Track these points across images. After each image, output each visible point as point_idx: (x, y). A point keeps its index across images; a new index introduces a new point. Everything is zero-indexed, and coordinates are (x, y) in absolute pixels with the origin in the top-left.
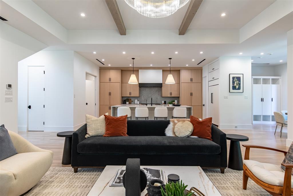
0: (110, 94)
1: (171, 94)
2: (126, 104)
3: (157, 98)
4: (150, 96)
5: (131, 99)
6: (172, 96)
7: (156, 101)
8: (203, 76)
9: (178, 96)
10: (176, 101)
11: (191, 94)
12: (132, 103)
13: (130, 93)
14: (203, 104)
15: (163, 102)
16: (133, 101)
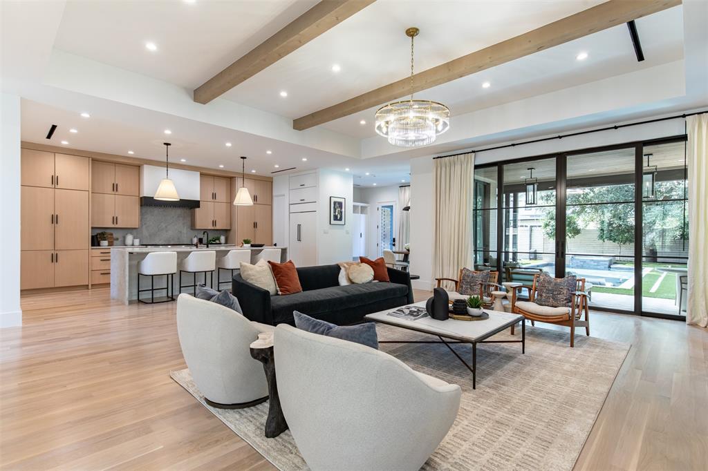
0: (55, 219)
1: (214, 223)
2: (99, 245)
3: (181, 232)
4: (164, 226)
5: (112, 234)
6: (217, 227)
7: (179, 239)
8: (274, 194)
9: (229, 228)
10: (223, 239)
11: (255, 225)
12: (115, 242)
13: (115, 220)
14: (274, 243)
15: (195, 241)
16: (117, 239)
